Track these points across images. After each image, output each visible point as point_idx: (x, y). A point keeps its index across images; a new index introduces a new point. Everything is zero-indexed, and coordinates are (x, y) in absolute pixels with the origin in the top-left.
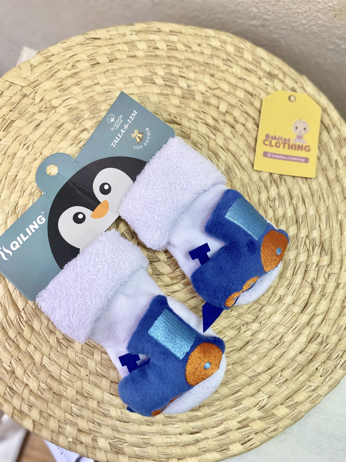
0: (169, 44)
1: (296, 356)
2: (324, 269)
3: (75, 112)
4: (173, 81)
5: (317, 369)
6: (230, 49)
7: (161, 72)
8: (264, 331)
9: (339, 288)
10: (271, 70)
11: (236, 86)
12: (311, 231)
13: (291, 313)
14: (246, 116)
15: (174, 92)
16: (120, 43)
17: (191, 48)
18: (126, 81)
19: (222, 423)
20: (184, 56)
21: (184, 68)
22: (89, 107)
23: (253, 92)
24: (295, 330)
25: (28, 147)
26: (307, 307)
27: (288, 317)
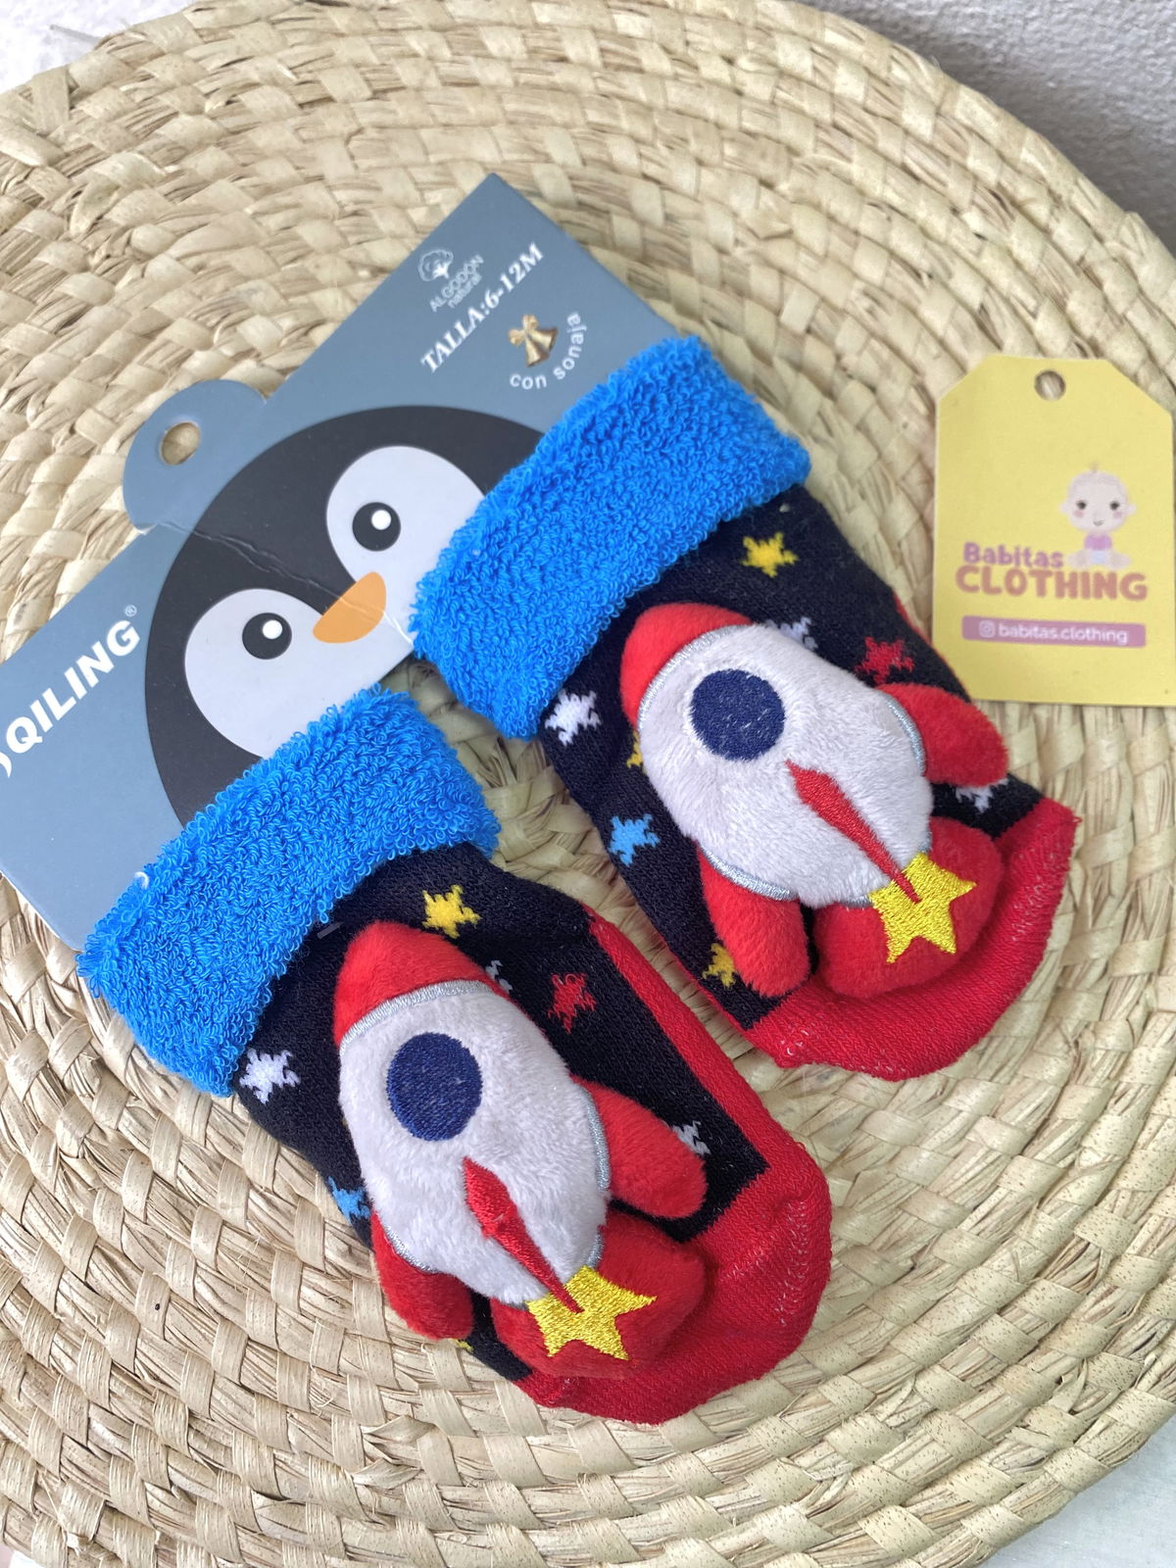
0: (612, 46)
1: (980, 1322)
2: (1133, 991)
3: (220, 283)
5: (1059, 1381)
6: (848, 84)
7: (564, 152)
10: (1005, 183)
11: (856, 233)
12: (1096, 835)
13: (981, 1153)
14: (885, 353)
16: (419, 28)
17: (696, 68)
18: (424, 176)
19: (662, 1551)
20: (666, 100)
21: (659, 144)
22: (272, 265)
23: (924, 264)
24: (988, 1220)
25: (23, 403)
26: (1046, 1134)
27: (968, 1166)
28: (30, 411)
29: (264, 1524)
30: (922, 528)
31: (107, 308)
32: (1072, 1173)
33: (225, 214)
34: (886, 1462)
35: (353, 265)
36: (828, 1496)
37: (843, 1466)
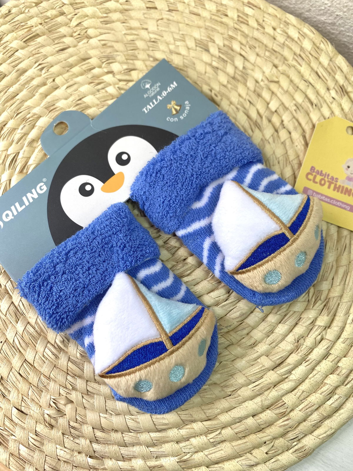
0: (241, 15)
1: (246, 417)
2: (319, 330)
3: (109, 50)
4: (229, 56)
5: (265, 443)
6: (307, 45)
7: (219, 41)
8: (220, 374)
9: (327, 359)
10: (345, 85)
11: (298, 87)
12: (320, 281)
13: (261, 366)
14: (296, 124)
15: (226, 68)
17: (264, 28)
18: (177, 37)
19: (131, 460)
20: (253, 34)
21: (247, 46)
22: (125, 49)
23: (315, 101)
24: (257, 387)
25: (43, 68)
26: (281, 366)
27: (255, 369)
28: (44, 71)
29: (14, 418)
30: (293, 177)
31: (75, 49)
32: (286, 380)
33: (116, 32)
34: (206, 452)
35: (149, 56)
36: (185, 458)
37: (193, 450)
